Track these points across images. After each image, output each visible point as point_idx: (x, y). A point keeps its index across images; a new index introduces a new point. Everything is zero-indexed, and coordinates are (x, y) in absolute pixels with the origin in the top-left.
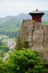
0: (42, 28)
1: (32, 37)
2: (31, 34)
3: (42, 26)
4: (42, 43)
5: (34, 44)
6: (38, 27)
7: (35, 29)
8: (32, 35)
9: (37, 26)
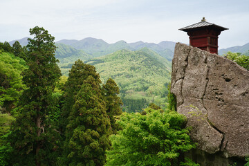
0: (206, 62)
1: (182, 84)
2: (180, 76)
3: (204, 57)
4: (202, 99)
5: (185, 100)
6: (197, 60)
7: (189, 65)
8: (183, 78)
9: (194, 58)
